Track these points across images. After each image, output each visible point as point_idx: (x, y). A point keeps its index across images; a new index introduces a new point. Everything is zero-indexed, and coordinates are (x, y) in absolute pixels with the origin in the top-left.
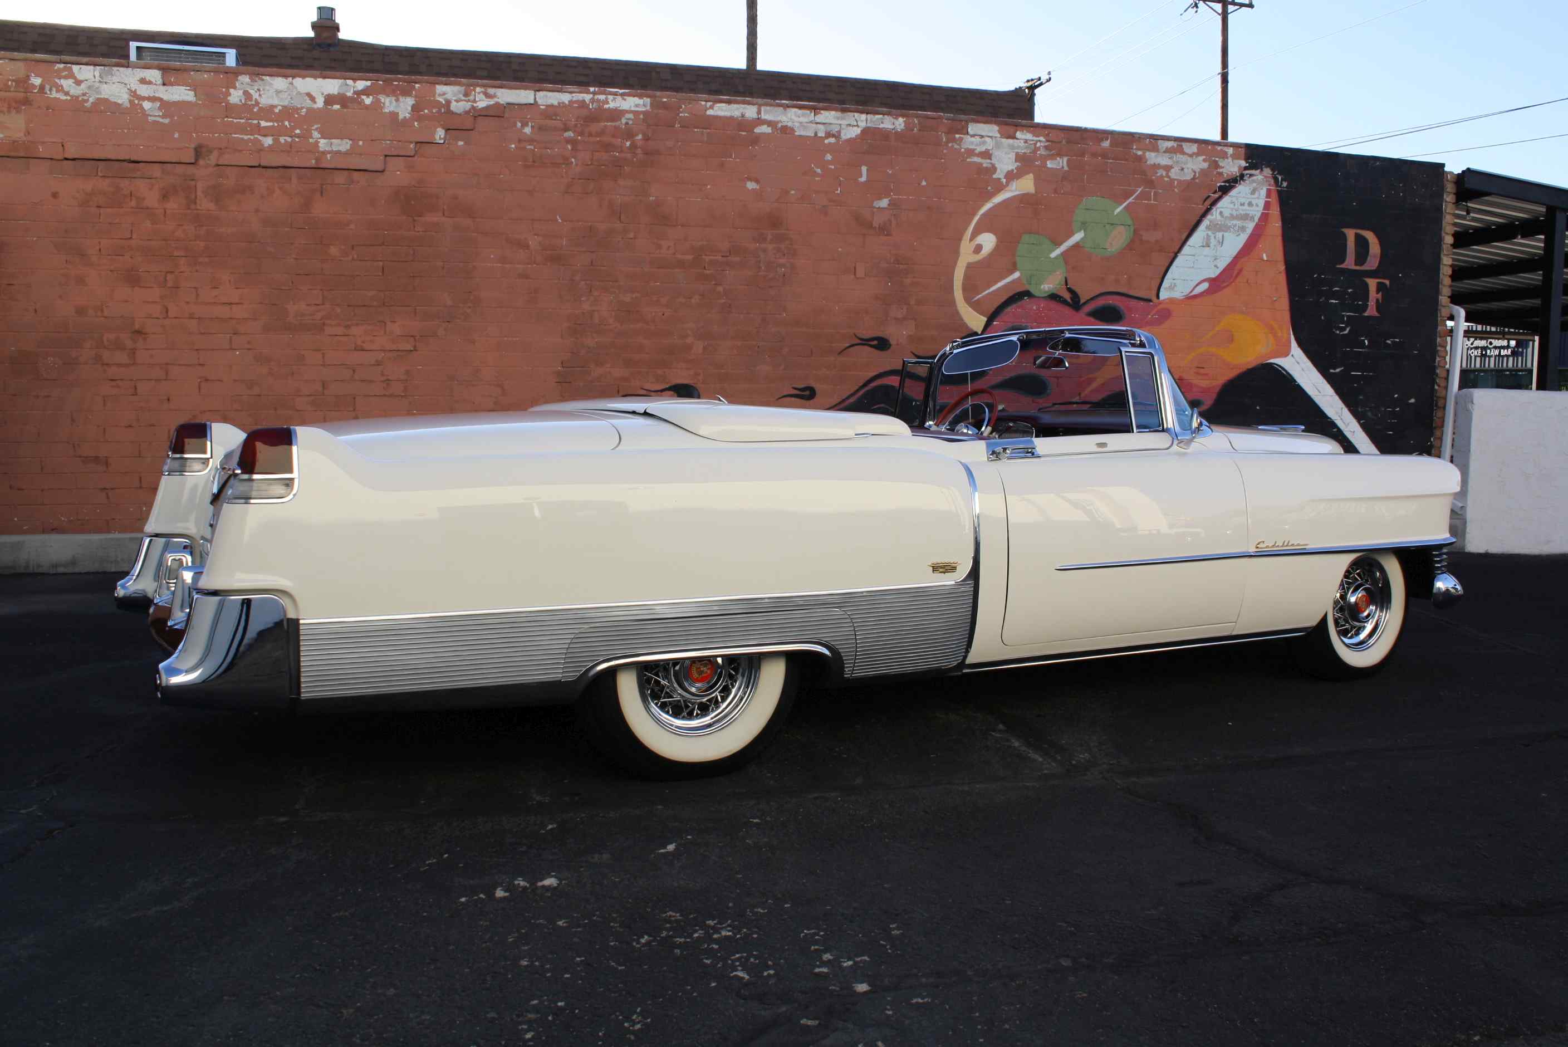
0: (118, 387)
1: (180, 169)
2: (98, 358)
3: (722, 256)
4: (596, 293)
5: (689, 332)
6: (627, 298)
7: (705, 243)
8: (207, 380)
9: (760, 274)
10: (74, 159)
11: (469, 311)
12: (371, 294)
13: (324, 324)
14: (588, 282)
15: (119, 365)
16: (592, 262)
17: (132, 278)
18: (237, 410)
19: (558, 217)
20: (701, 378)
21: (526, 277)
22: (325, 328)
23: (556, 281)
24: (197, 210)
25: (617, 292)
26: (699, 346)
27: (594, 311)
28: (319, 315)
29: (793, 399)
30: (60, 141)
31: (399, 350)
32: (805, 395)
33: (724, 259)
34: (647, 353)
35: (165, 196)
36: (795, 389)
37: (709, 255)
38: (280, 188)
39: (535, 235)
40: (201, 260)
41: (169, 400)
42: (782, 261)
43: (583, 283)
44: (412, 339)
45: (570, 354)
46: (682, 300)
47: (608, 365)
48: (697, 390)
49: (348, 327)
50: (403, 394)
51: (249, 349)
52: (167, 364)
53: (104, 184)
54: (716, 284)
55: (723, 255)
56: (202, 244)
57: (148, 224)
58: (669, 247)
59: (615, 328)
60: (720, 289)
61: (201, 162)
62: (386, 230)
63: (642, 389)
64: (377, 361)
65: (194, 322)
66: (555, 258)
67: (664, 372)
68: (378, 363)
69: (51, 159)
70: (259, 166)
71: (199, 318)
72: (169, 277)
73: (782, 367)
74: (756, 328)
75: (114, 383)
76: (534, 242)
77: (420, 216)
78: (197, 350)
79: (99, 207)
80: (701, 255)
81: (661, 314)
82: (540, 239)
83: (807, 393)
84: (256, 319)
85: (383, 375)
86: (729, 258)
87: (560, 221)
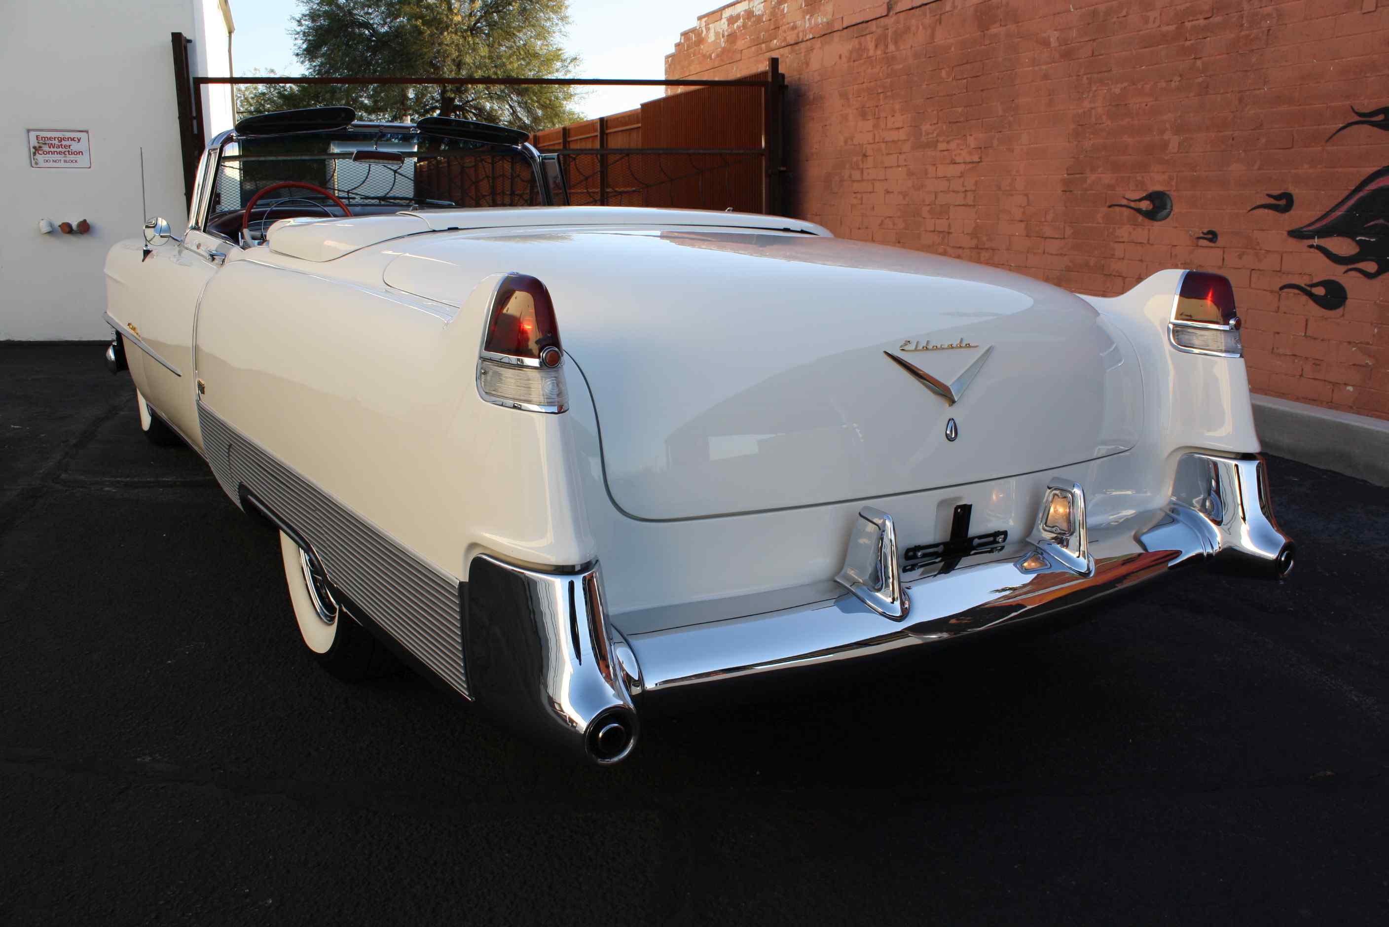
0: (855, 198)
1: (883, 21)
2: (850, 176)
3: (1206, 19)
4: (1094, 89)
5: (1168, 125)
6: (1117, 90)
7: (1188, 5)
8: (888, 192)
9: (1243, 33)
10: (847, 28)
11: (1011, 119)
12: (960, 110)
13: (937, 141)
14: (1089, 76)
15: (858, 181)
16: (1093, 53)
17: (863, 115)
18: (899, 217)
19: (1071, 6)
20: (1173, 183)
21: (1046, 77)
22: (939, 144)
23: (1067, 79)
24: (887, 53)
25: (1110, 83)
26: (1174, 141)
27: (1092, 108)
28: (935, 135)
29: (1266, 211)
30: (841, 16)
31: (973, 162)
32: (1278, 205)
33: (1207, 21)
34: (1130, 155)
35: (876, 46)
36: (1269, 196)
37: (1192, 21)
38: (922, 24)
39: (1056, 30)
40: (889, 94)
41: (873, 207)
42: (1269, 9)
43: (1085, 77)
44: (979, 151)
45: (1073, 159)
46: (1163, 84)
47: (1100, 170)
48: (1170, 199)
49: (948, 142)
50: (972, 204)
51: (906, 165)
52: (874, 180)
53: (855, 42)
54: (1195, 58)
55: (1206, 16)
56: (889, 80)
57: (869, 70)
58: (1155, 18)
59: (1107, 125)
60: (1199, 63)
61: (891, 13)
62: (970, 48)
63: (1124, 198)
64: (961, 173)
65: (883, 146)
66: (1067, 55)
67: (1143, 177)
68: (962, 175)
69: (839, 30)
70: (912, 9)
71: (886, 142)
72: (877, 109)
73: (1256, 167)
74: (1232, 112)
75: (854, 195)
76: (1053, 37)
77: (987, 30)
78: (886, 168)
79: (854, 61)
80: (1184, 22)
81: (1144, 105)
82: (1057, 34)
83: (1283, 202)
84: (908, 140)
85: (963, 186)
86: (1211, 19)
87: (1072, 10)
